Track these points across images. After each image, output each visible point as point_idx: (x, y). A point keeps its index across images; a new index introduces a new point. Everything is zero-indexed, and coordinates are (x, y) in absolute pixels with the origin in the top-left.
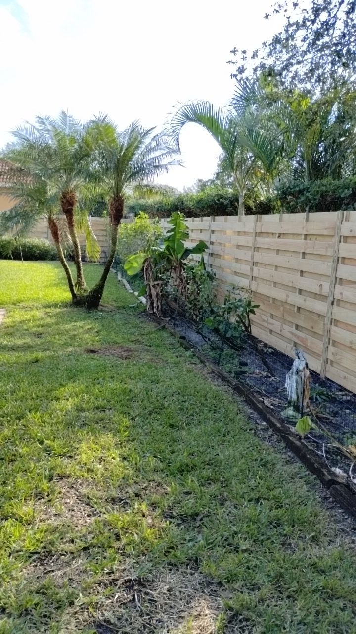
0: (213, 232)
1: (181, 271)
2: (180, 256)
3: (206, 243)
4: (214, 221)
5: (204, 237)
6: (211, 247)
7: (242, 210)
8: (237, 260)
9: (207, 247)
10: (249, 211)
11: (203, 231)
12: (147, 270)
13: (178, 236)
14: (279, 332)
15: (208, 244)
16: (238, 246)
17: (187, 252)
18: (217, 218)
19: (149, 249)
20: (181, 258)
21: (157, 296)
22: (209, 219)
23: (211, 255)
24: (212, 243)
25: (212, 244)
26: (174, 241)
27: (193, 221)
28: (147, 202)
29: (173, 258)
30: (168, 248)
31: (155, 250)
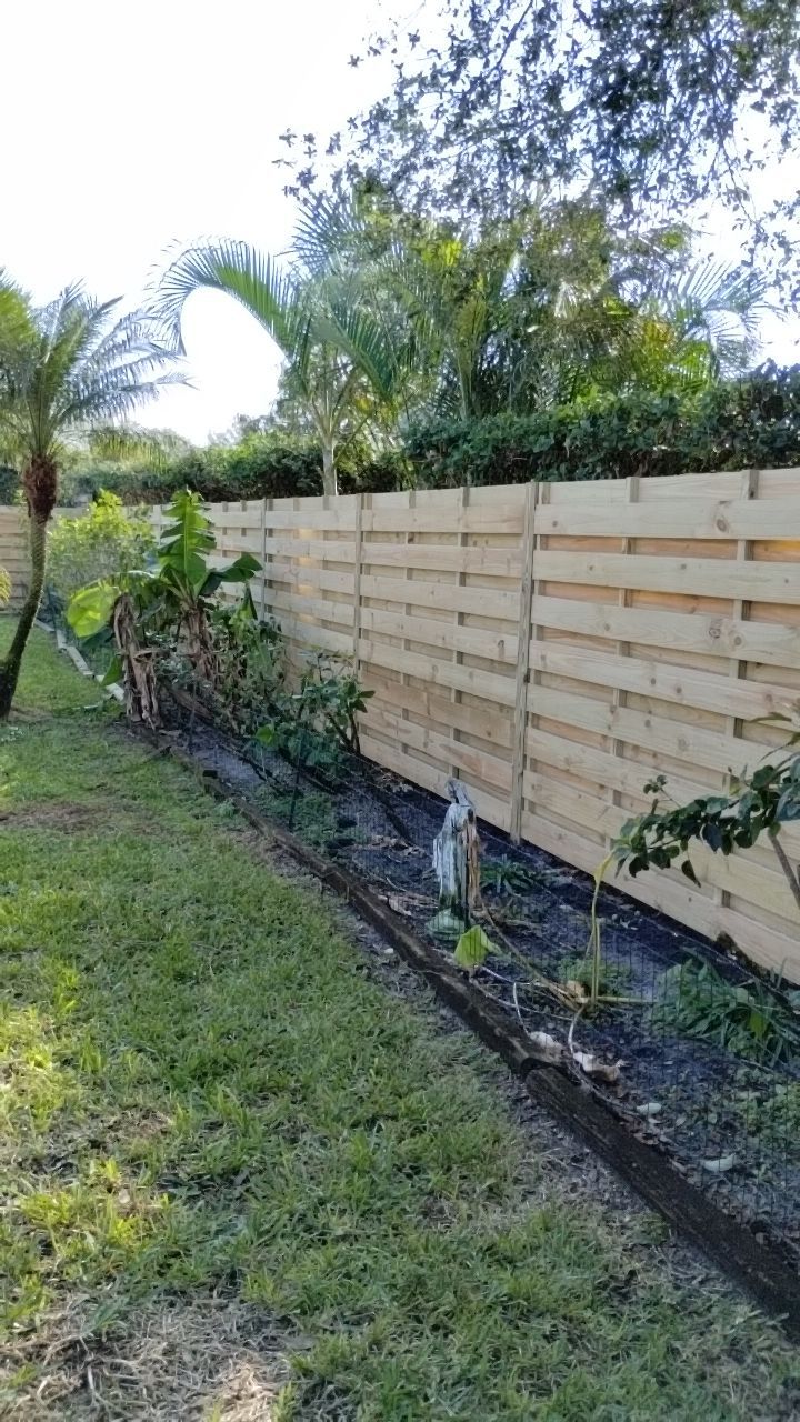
0: (270, 532)
1: (201, 623)
2: (197, 588)
3: (256, 558)
4: (271, 508)
5: (252, 544)
6: (267, 566)
7: (331, 482)
8: (326, 593)
9: (259, 568)
10: (347, 485)
11: (248, 532)
12: (121, 622)
13: (190, 543)
14: (422, 749)
15: (260, 561)
16: (326, 564)
17: (214, 579)
18: (276, 501)
19: (124, 575)
20: (201, 594)
21: (148, 682)
22: (260, 503)
23: (270, 583)
24: (270, 558)
25: (271, 561)
26: (181, 555)
27: (226, 510)
28: (119, 469)
29: (180, 593)
30: (167, 571)
31: (139, 578)
